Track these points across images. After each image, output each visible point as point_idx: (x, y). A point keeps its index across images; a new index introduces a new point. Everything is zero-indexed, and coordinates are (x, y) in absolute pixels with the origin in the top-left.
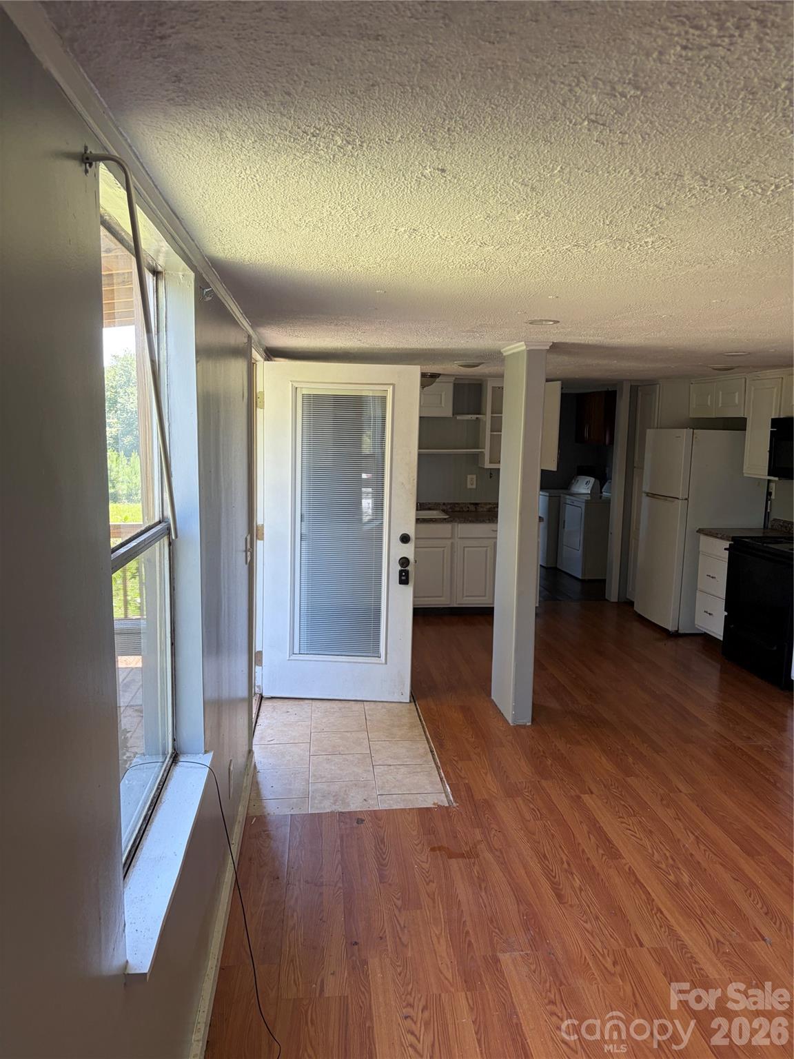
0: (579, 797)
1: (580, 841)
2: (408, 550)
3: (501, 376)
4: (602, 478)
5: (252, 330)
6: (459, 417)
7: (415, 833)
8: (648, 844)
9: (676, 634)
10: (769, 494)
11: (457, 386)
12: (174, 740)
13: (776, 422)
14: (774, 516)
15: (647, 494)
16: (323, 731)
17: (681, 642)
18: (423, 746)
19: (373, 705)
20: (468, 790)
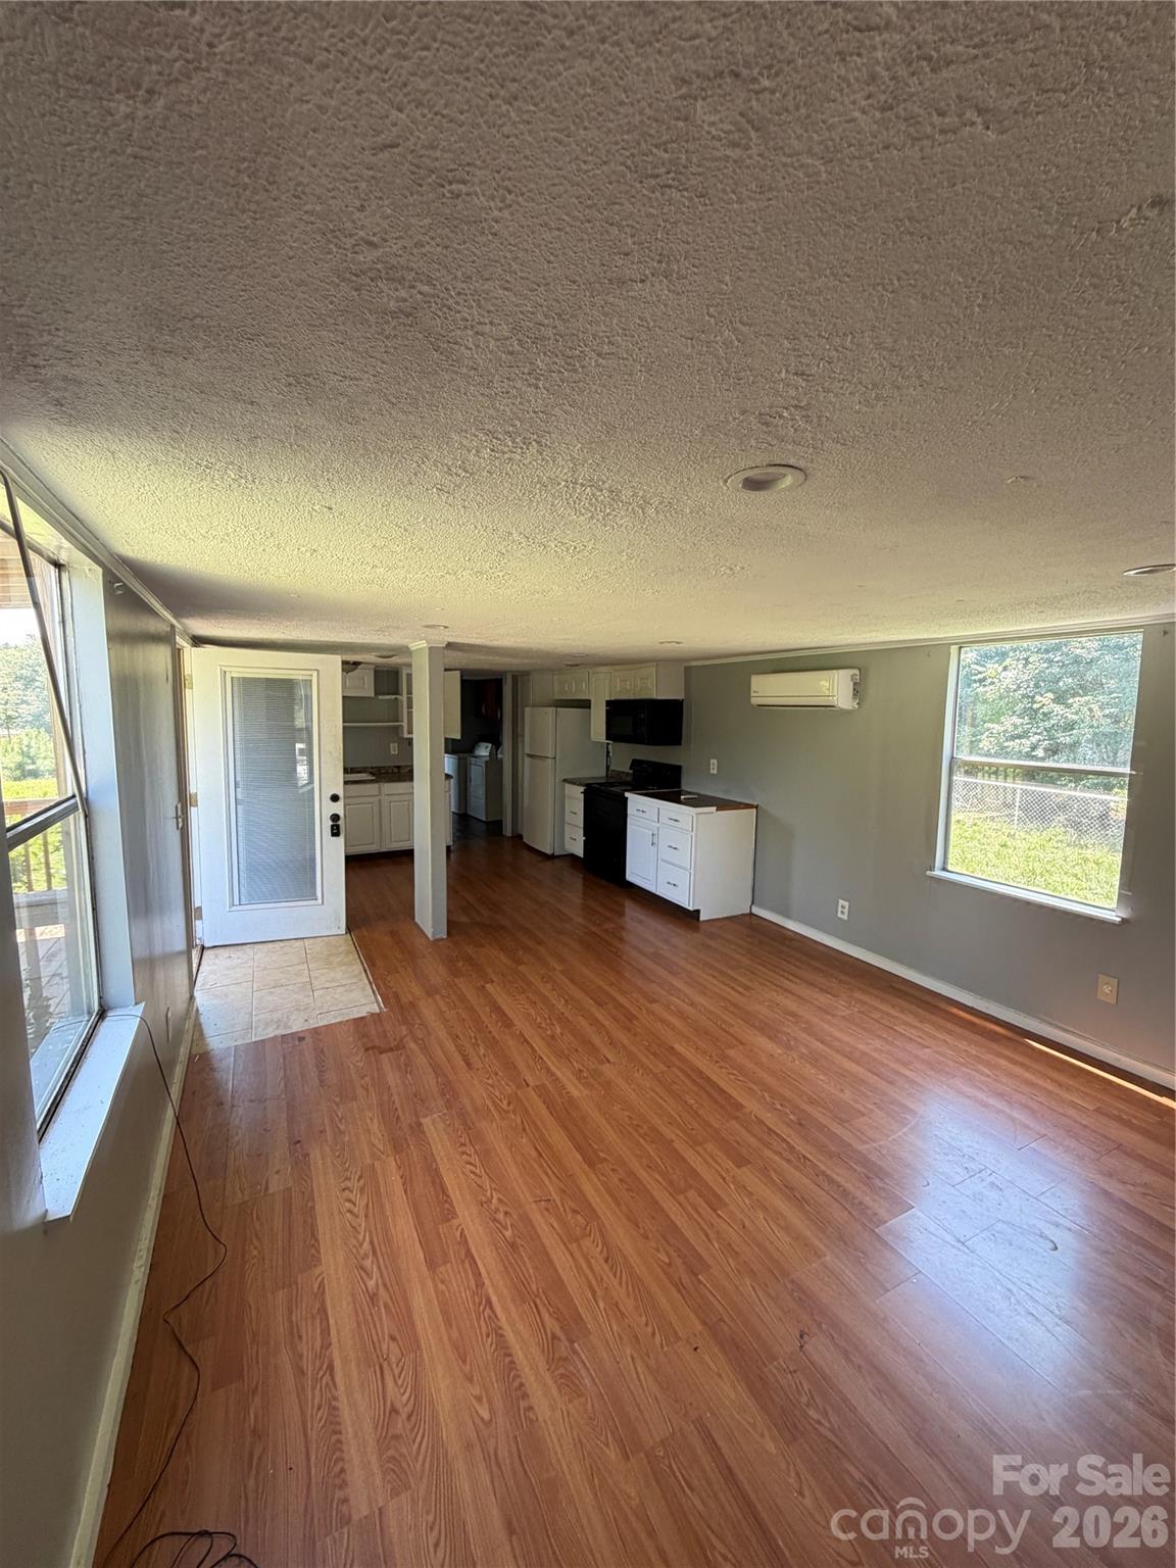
0: (483, 987)
1: (484, 1020)
2: (339, 808)
3: (410, 665)
4: (497, 743)
5: (174, 622)
6: (380, 697)
7: (351, 1039)
8: (533, 1012)
9: (552, 857)
10: (608, 753)
11: (376, 672)
12: (100, 998)
13: (608, 703)
14: (612, 768)
15: (528, 755)
16: (265, 969)
17: (556, 861)
18: (358, 968)
19: (312, 941)
20: (397, 996)
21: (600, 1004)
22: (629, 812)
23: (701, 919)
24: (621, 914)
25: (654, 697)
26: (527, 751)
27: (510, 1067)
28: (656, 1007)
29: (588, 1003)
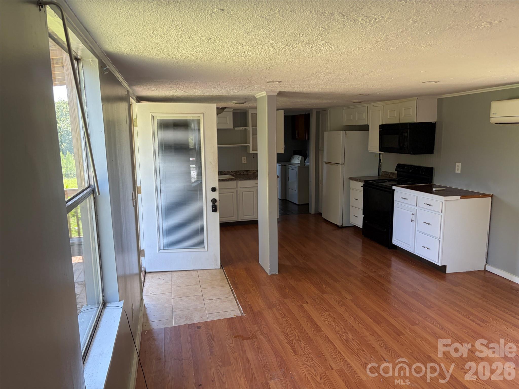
0: (302, 306)
1: (303, 326)
2: (216, 195)
3: (255, 108)
4: (305, 156)
5: (129, 88)
6: (236, 129)
7: (226, 330)
8: (333, 324)
9: (342, 227)
10: (380, 160)
11: (234, 113)
12: (103, 296)
13: (381, 127)
14: (383, 170)
15: (326, 163)
16: (178, 286)
17: (344, 230)
18: (227, 289)
19: (202, 272)
20: (250, 307)
21: (377, 322)
22: (395, 199)
23: (447, 272)
24: (389, 266)
25: (415, 121)
26: (325, 160)
27: (320, 355)
28: (416, 328)
29: (369, 321)
